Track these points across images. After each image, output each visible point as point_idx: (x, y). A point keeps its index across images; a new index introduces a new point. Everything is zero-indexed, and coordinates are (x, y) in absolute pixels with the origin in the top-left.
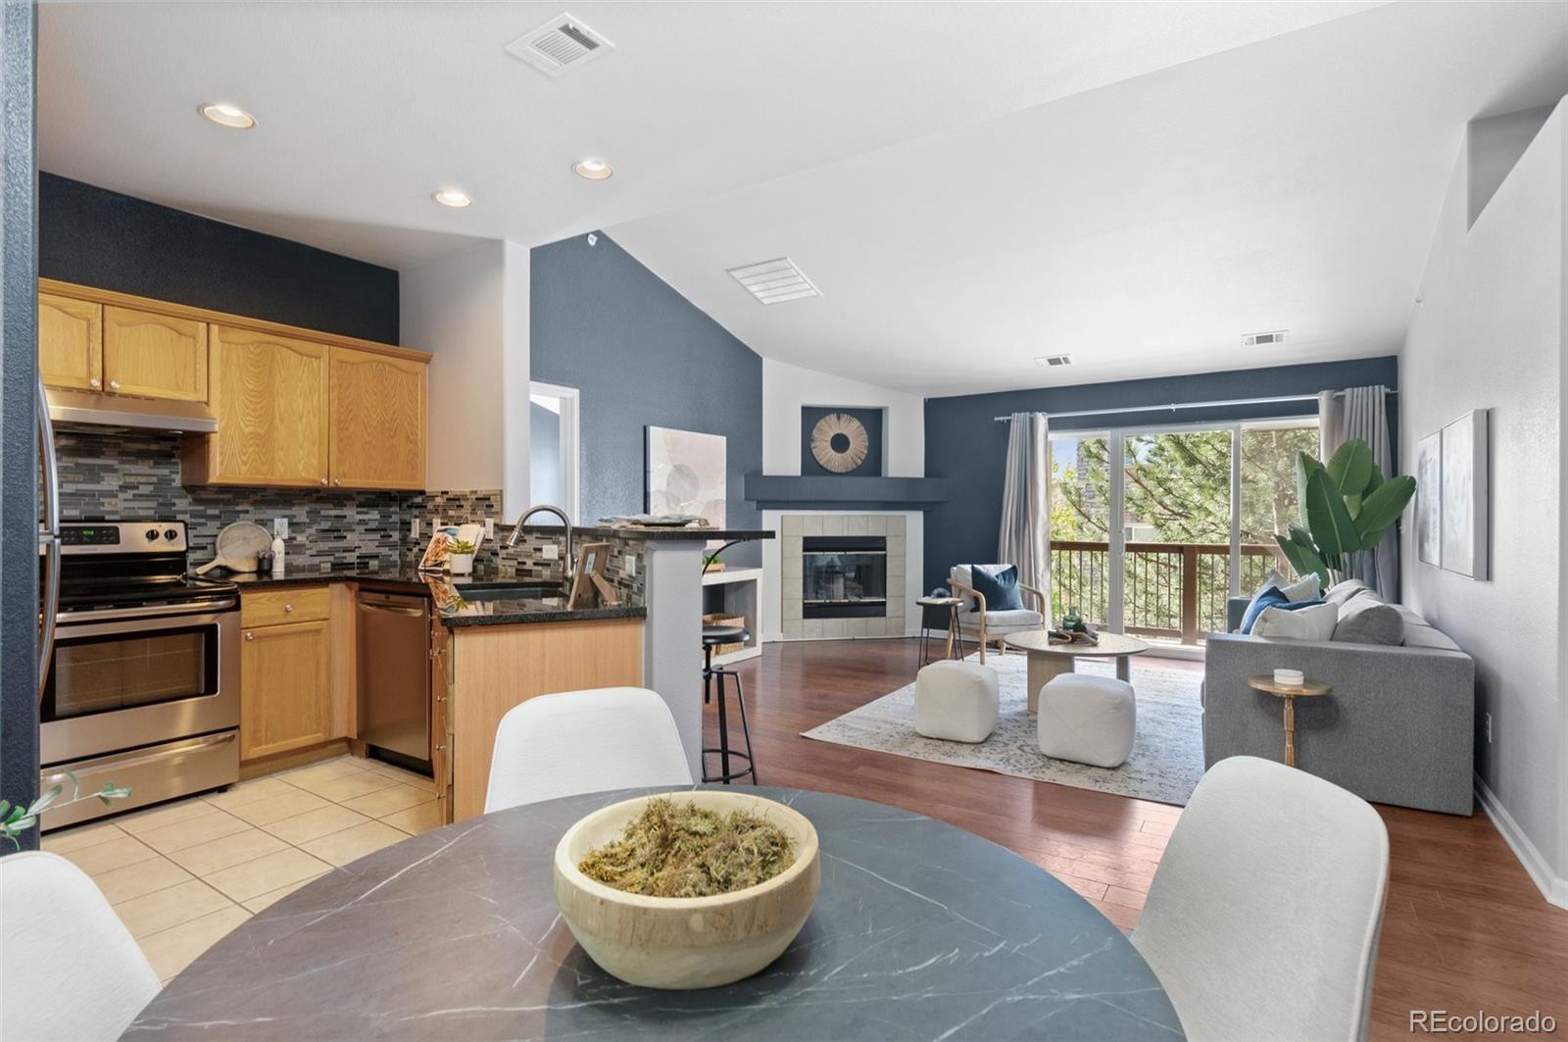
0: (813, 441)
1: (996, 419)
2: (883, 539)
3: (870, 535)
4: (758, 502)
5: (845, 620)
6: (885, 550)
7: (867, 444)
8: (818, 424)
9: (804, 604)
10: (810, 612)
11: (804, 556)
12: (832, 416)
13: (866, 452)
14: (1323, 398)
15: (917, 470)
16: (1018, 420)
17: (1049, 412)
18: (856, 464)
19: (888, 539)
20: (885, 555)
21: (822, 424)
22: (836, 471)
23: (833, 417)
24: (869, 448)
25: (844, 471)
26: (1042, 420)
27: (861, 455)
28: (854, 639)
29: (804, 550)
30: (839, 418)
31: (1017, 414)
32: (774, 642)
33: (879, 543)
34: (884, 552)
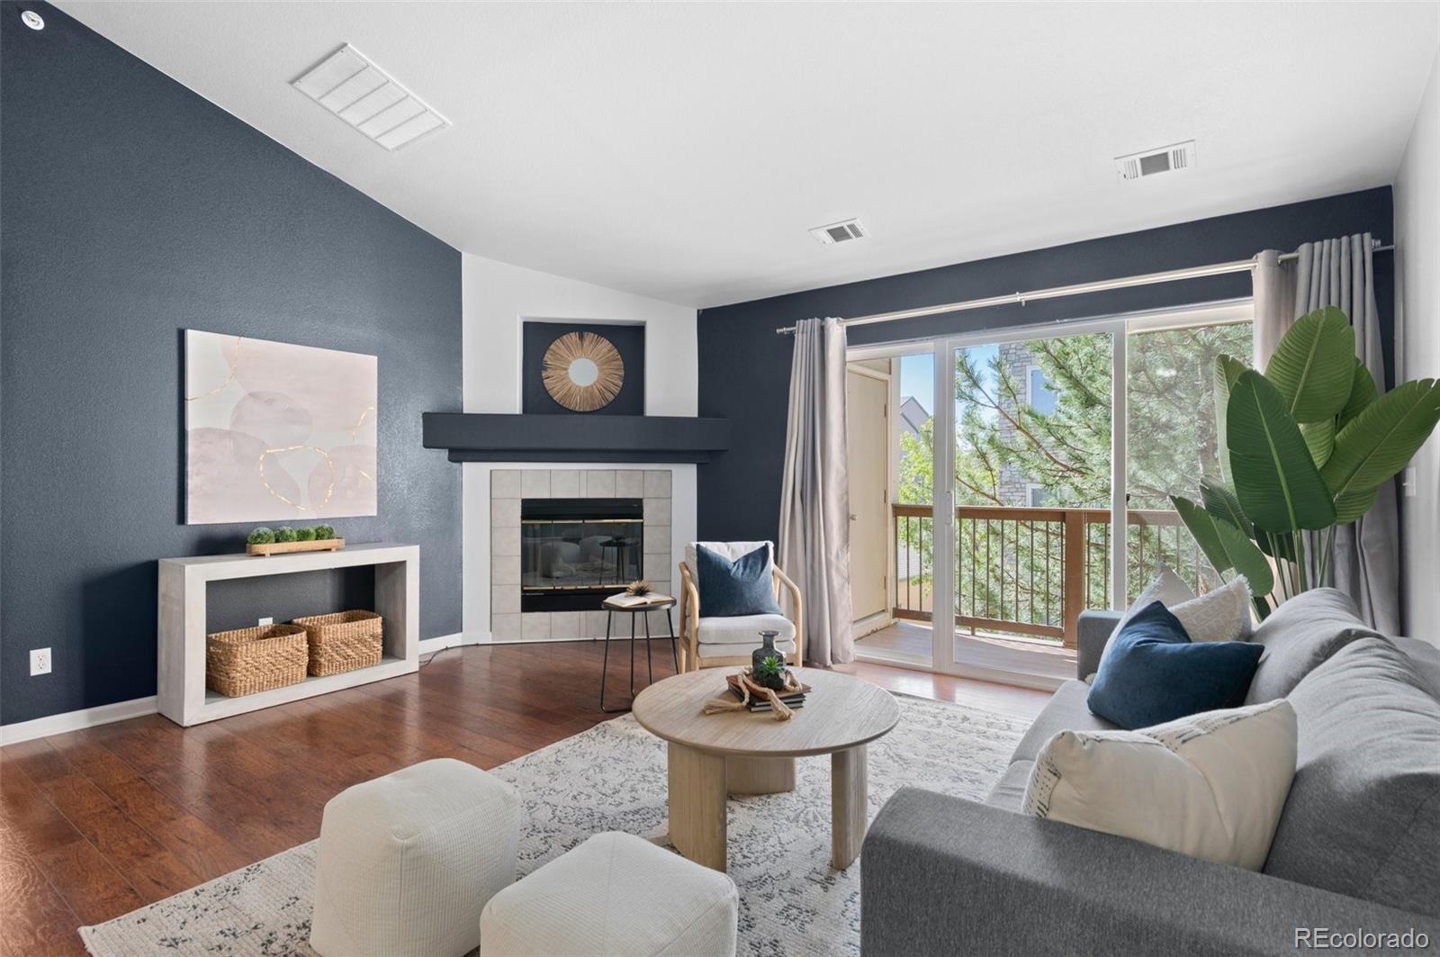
0: (545, 369)
1: (778, 331)
2: (639, 502)
3: (618, 496)
4: (452, 451)
5: (583, 613)
6: (642, 518)
7: (622, 373)
8: (552, 347)
9: (523, 591)
10: (531, 602)
11: (522, 524)
12: (572, 334)
13: (621, 383)
14: (1259, 267)
15: (687, 406)
16: (803, 330)
17: (846, 316)
18: (604, 398)
19: (644, 501)
20: (642, 523)
21: (558, 346)
22: (577, 409)
23: (574, 336)
24: (625, 380)
25: (588, 410)
26: (837, 329)
27: (613, 388)
28: (595, 640)
29: (523, 518)
30: (581, 337)
31: (802, 321)
32: (477, 645)
33: (633, 508)
34: (641, 521)
